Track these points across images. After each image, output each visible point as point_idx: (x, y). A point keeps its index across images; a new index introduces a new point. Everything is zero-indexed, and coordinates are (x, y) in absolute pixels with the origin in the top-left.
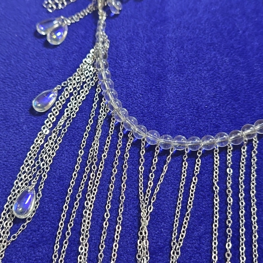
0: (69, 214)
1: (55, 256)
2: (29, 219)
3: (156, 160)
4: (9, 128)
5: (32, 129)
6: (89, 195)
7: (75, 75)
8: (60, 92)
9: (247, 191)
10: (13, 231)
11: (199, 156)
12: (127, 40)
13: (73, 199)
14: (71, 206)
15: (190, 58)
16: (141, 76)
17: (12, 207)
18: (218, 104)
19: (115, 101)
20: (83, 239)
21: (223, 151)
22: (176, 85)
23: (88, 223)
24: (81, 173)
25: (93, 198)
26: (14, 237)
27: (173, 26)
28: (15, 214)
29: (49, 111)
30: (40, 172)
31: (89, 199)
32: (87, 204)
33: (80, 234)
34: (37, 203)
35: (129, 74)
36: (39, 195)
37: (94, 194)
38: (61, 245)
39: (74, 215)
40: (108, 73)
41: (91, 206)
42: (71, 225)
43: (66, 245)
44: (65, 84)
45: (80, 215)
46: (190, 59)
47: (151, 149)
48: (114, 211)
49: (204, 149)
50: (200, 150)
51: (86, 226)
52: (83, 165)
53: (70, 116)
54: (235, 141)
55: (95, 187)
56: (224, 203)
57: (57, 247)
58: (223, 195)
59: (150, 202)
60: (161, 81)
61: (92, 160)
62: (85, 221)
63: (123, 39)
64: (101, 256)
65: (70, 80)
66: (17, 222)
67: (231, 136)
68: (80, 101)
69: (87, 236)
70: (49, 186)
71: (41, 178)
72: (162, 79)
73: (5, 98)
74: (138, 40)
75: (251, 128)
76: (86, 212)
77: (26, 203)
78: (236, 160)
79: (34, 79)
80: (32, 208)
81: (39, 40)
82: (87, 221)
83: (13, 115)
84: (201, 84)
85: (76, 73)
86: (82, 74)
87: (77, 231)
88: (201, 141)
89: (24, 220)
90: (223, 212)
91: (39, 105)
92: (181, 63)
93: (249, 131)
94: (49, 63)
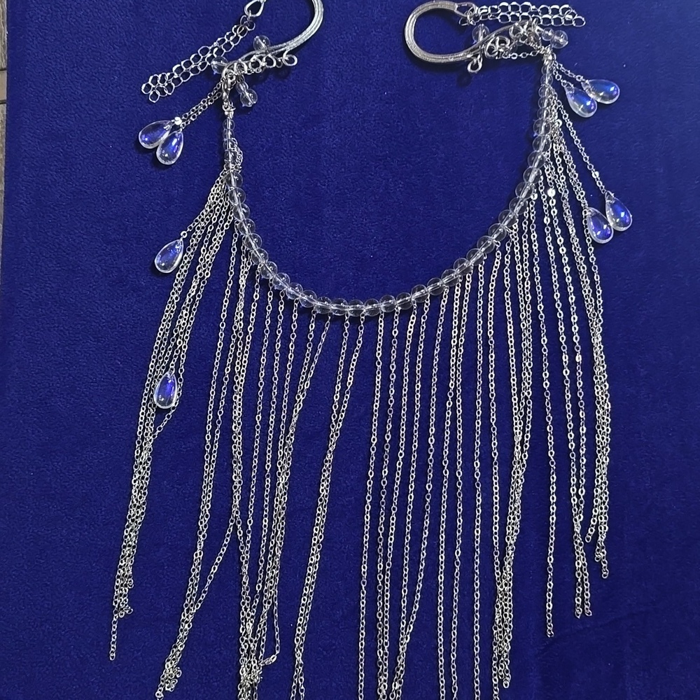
0: (217, 400)
1: (208, 447)
2: (173, 408)
3: (312, 327)
4: (128, 293)
5: (157, 295)
6: (237, 378)
7: (203, 214)
8: (186, 242)
9: (413, 365)
10: (157, 423)
11: (362, 322)
13: (220, 383)
14: (218, 391)
15: (353, 181)
16: (290, 211)
17: (152, 396)
18: (387, 252)
20: (235, 427)
21: (389, 316)
23: (240, 409)
24: (225, 350)
25: (242, 381)
26: (160, 429)
28: (158, 405)
29: (177, 269)
30: (177, 352)
31: (238, 383)
32: (236, 388)
33: (232, 422)
34: (180, 390)
35: (273, 209)
36: (181, 380)
37: (241, 385)
38: (213, 435)
39: (223, 401)
40: (245, 211)
41: (240, 390)
42: (220, 413)
43: (218, 435)
44: (191, 228)
45: (230, 401)
46: (352, 183)
47: (306, 312)
49: (367, 314)
50: (363, 315)
51: (237, 413)
52: (227, 341)
53: (204, 277)
54: (402, 305)
55: (243, 368)
56: (386, 380)
57: (208, 437)
58: (385, 371)
59: (307, 377)
60: (316, 218)
61: (237, 334)
62: (235, 407)
63: (261, 148)
65: (197, 221)
66: (160, 413)
67: (399, 300)
68: (214, 253)
69: (239, 424)
70: (190, 367)
71: (179, 359)
72: (317, 216)
74: (283, 151)
75: (422, 290)
76: (236, 398)
78: (403, 328)
80: (175, 397)
82: (238, 407)
83: (130, 276)
84: (366, 223)
85: (204, 211)
86: (211, 211)
87: (228, 419)
88: (364, 306)
89: (169, 410)
90: (385, 390)
91: (163, 264)
93: (417, 294)
94: (164, 193)
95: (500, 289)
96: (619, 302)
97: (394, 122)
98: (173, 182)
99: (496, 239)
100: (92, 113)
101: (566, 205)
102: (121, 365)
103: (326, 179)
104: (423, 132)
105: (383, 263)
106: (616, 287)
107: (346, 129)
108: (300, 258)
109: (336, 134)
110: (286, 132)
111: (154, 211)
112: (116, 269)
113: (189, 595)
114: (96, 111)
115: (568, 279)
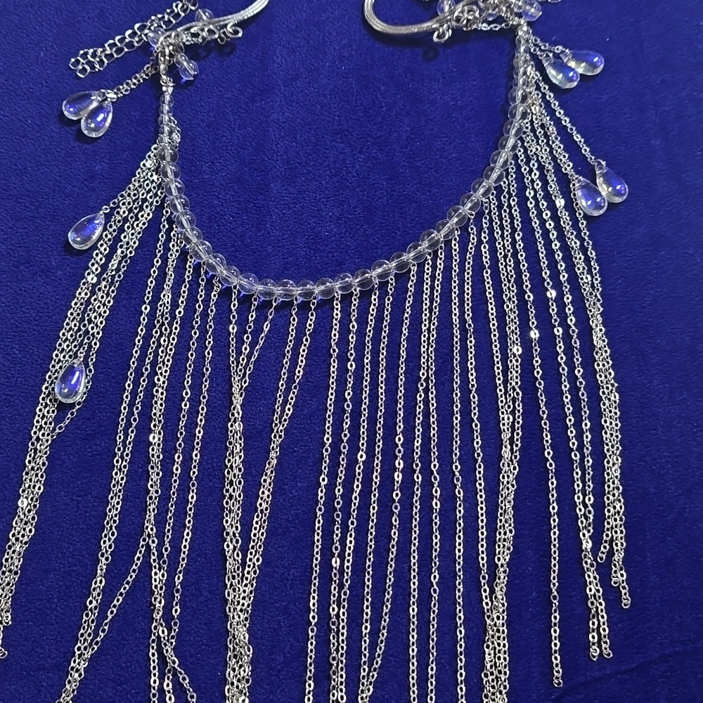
0: (134, 394)
1: (119, 449)
2: (79, 404)
3: (252, 316)
4: (35, 274)
5: (70, 276)
6: (160, 368)
7: (129, 189)
8: (108, 217)
9: (375, 353)
10: (58, 420)
11: (313, 307)
12: (208, 126)
13: (139, 374)
14: (136, 384)
15: (306, 155)
16: (231, 187)
17: (53, 389)
18: (344, 230)
19: (192, 230)
20: (155, 426)
21: (346, 299)
22: (283, 200)
23: (161, 405)
24: (147, 337)
25: (166, 371)
26: (60, 428)
27: (281, 101)
28: (59, 398)
29: (94, 247)
30: (88, 339)
31: (161, 374)
32: (159, 380)
33: (151, 419)
34: (88, 382)
35: (213, 185)
36: (90, 371)
38: (126, 435)
39: (141, 395)
40: (179, 186)
41: (164, 382)
42: (137, 408)
43: (133, 435)
44: (114, 203)
45: (149, 396)
46: (305, 157)
47: (245, 300)
48: (196, 387)
49: (320, 298)
50: (315, 299)
51: (158, 409)
52: (150, 326)
53: (126, 255)
54: (361, 284)
55: (168, 357)
56: (343, 370)
57: (120, 437)
58: (343, 359)
59: (245, 373)
60: (261, 194)
61: (162, 319)
62: (156, 403)
63: (201, 123)
64: (180, 445)
65: (122, 196)
66: (63, 408)
67: (357, 278)
68: (140, 230)
69: (160, 422)
70: (103, 357)
71: (90, 347)
72: (263, 192)
73: (25, 228)
74: (226, 125)
75: (384, 266)
76: (157, 391)
77: (73, 382)
78: (364, 312)
79: (67, 197)
80: (82, 389)
81: (68, 129)
82: (159, 402)
83: (40, 256)
84: (320, 199)
85: (131, 186)
86: (140, 186)
87: (146, 416)
88: (315, 287)
89: (72, 406)
90: (341, 382)
91: (79, 239)
92: (292, 164)
93: (380, 270)
94: (87, 168)
95: (478, 267)
96: (620, 281)
97: (353, 95)
98: (97, 157)
99: (470, 209)
100: (12, 88)
101: (551, 178)
102: (19, 355)
103: (275, 153)
104: (385, 106)
105: (339, 241)
106: (615, 264)
107: (297, 103)
108: (242, 236)
109: (288, 108)
110: (230, 106)
111: (74, 187)
112: (24, 249)
113: (82, 635)
114: (16, 87)
115: (558, 255)
